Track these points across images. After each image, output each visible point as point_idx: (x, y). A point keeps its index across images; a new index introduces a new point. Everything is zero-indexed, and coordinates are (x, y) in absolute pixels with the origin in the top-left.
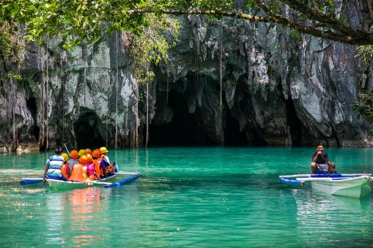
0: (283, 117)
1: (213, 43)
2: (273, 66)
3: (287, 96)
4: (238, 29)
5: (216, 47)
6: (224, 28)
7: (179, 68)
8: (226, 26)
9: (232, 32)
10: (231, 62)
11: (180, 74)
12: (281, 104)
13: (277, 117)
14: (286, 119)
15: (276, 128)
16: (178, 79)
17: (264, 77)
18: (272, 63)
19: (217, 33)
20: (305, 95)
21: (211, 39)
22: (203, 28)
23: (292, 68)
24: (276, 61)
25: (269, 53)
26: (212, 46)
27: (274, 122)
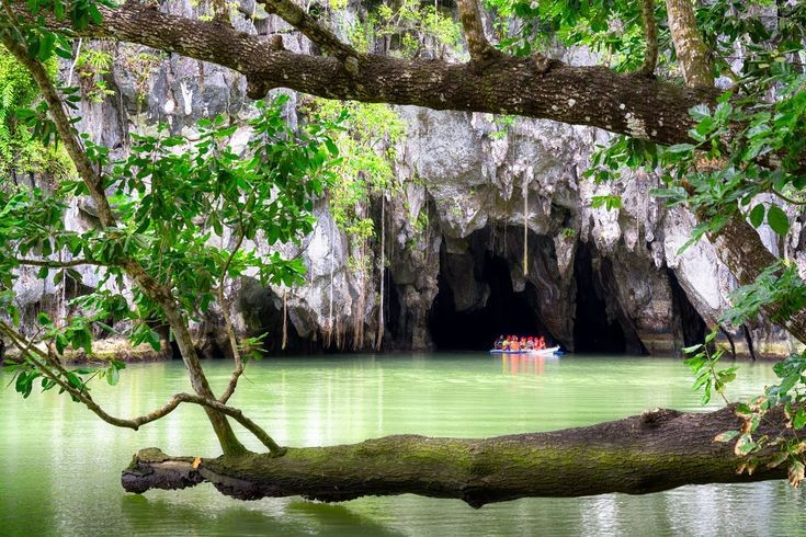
0: (665, 299)
1: (523, 169)
2: (629, 208)
3: (660, 262)
4: (565, 143)
5: (530, 175)
6: (538, 141)
7: (470, 212)
8: (542, 138)
9: (552, 148)
10: (561, 201)
11: (473, 222)
12: (660, 277)
13: (656, 299)
14: (670, 302)
15: (656, 319)
16: (470, 232)
17: (610, 226)
18: (626, 202)
19: (528, 150)
20: (689, 260)
21: (521, 162)
22: (500, 142)
23: (666, 212)
24: (634, 199)
25: (621, 185)
26: (522, 174)
27: (652, 308)
